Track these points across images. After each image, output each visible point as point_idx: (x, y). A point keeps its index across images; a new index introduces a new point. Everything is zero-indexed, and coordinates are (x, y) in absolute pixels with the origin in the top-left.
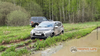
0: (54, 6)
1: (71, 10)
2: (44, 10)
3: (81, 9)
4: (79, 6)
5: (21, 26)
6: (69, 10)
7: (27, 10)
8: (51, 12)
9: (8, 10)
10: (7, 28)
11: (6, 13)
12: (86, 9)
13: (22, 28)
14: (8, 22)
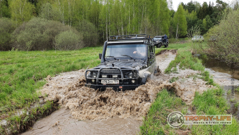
0: (112, 26)
1: (132, 30)
2: (99, 31)
3: (143, 30)
4: (141, 26)
5: (71, 49)
6: (129, 30)
7: (78, 30)
8: (108, 33)
9: (55, 30)
10: (55, 52)
11: (54, 34)
12: (149, 30)
13: (73, 52)
14: (56, 45)
